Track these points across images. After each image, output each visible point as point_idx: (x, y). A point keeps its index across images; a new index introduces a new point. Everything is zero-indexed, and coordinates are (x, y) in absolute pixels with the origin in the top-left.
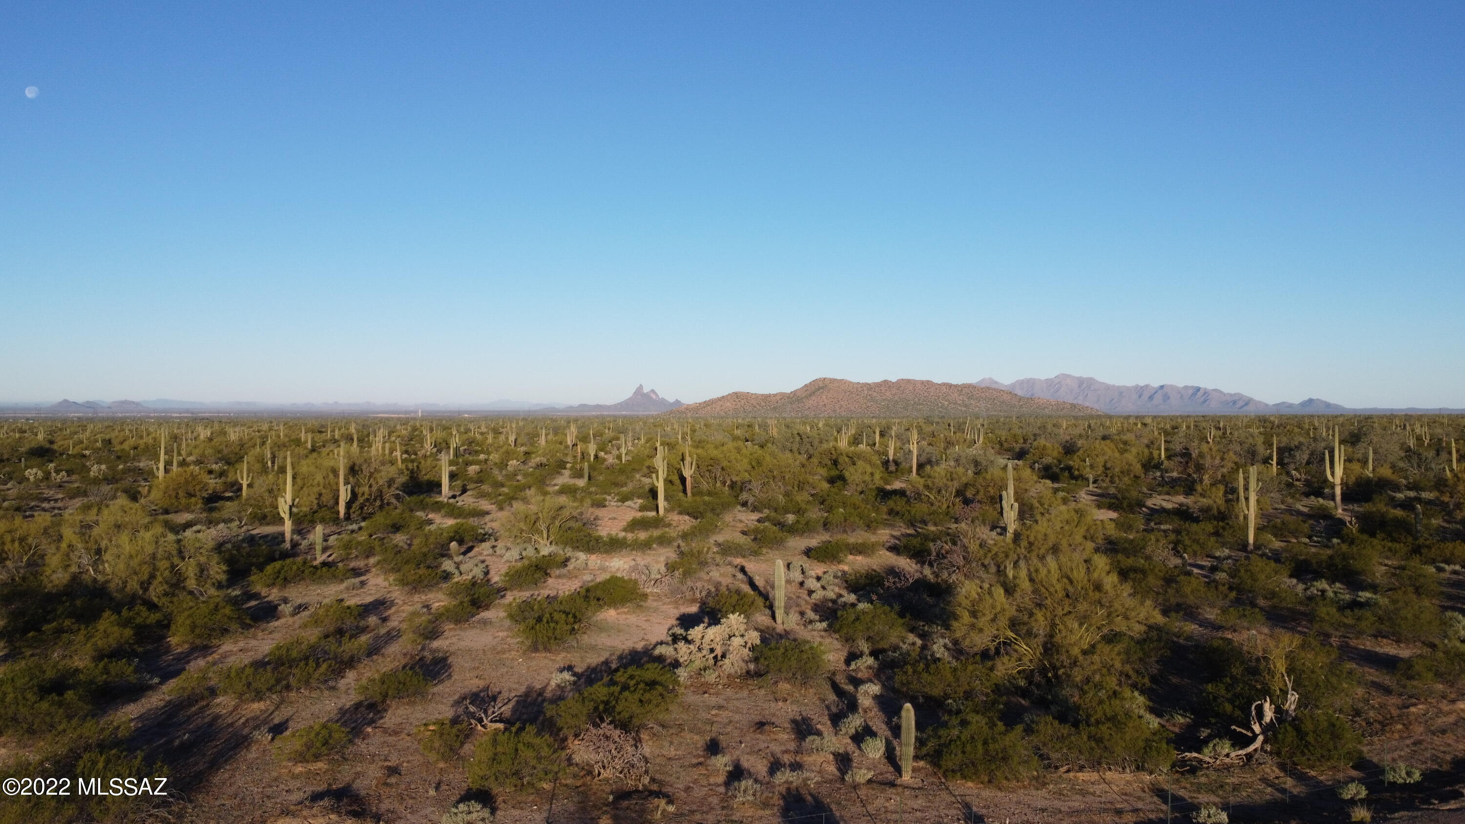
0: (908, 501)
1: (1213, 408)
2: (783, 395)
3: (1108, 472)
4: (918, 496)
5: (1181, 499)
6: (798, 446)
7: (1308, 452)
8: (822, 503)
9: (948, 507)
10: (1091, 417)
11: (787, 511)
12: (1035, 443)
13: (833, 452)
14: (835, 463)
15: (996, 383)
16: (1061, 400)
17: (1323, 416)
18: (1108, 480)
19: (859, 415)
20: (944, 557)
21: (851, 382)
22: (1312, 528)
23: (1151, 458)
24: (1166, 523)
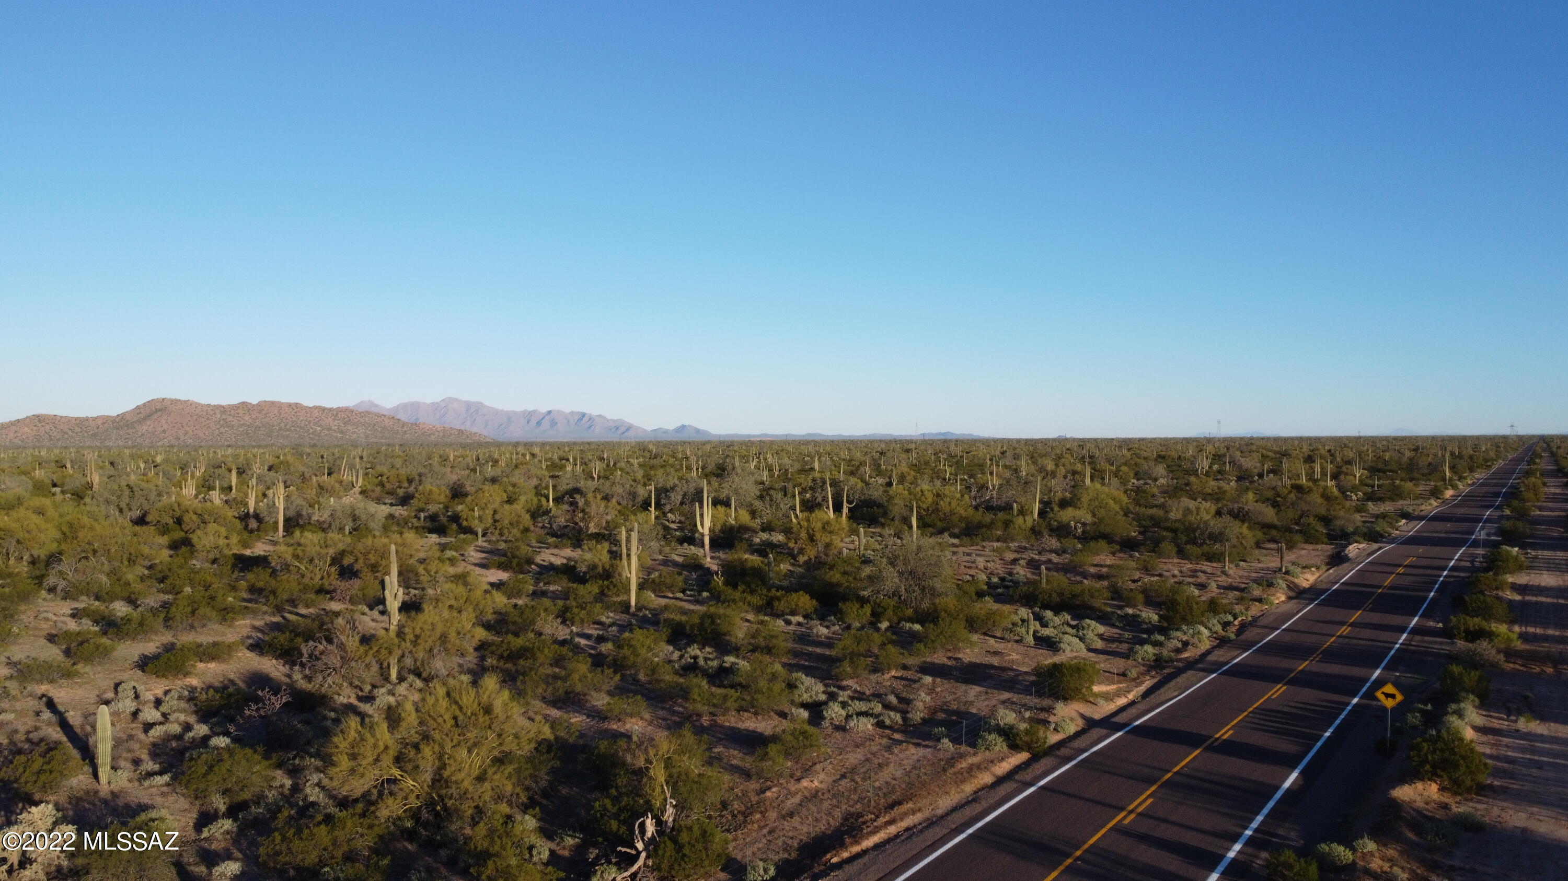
0: (274, 573)
1: (597, 435)
2: (106, 419)
3: (497, 524)
4: (287, 567)
5: (568, 552)
6: (127, 500)
7: (681, 493)
8: (162, 580)
9: (322, 578)
10: (480, 445)
11: (113, 597)
12: (421, 488)
13: (176, 508)
14: (179, 521)
15: (376, 406)
16: (447, 426)
17: (694, 442)
18: (497, 532)
19: (211, 443)
20: (317, 659)
21: (199, 404)
22: (686, 581)
23: (540, 506)
24: (555, 583)
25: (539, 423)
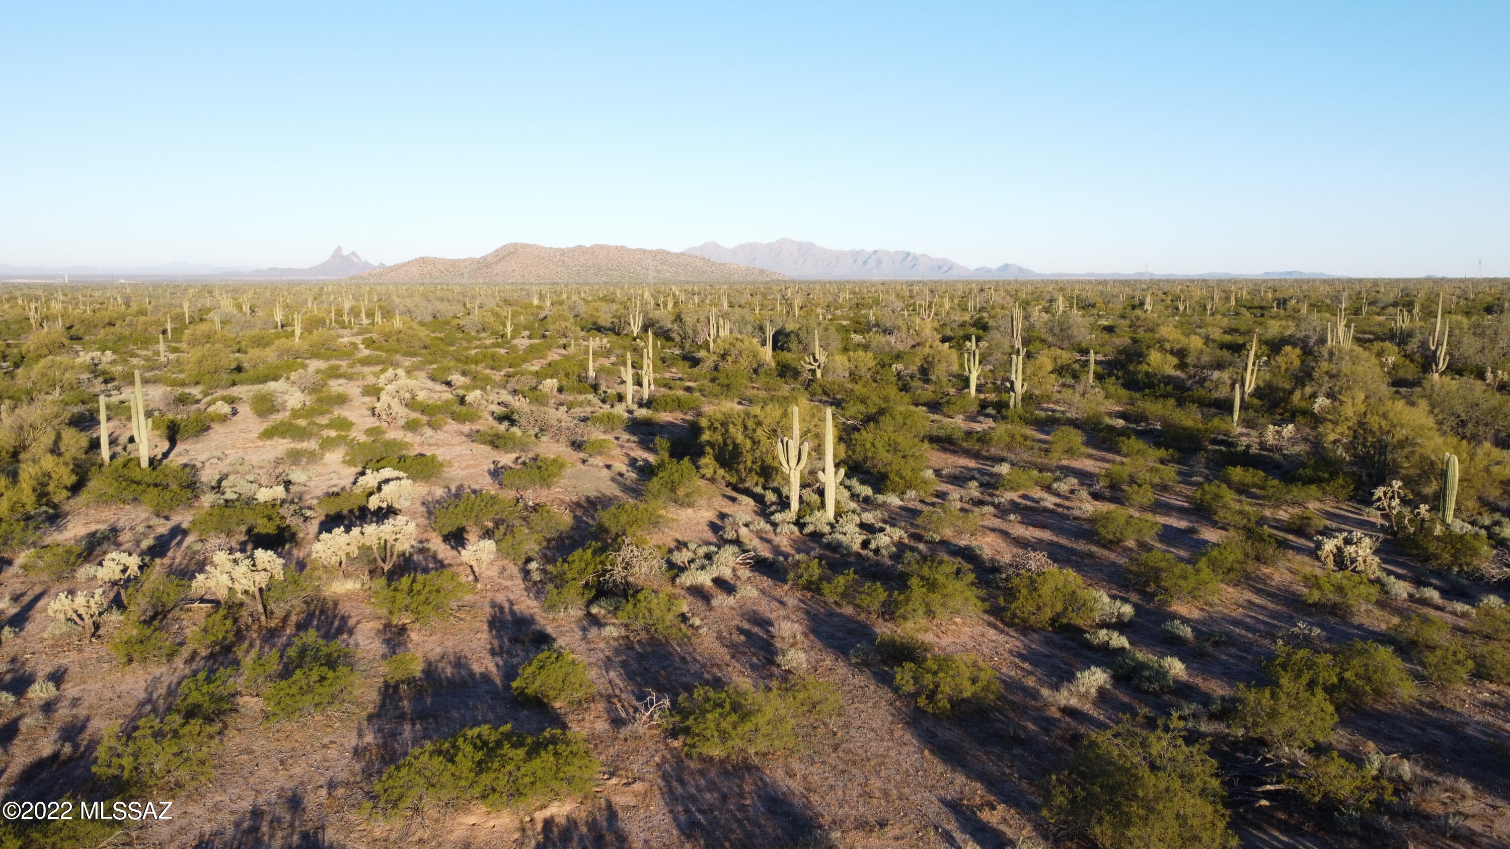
2: (472, 261)
15: (717, 246)
21: (543, 248)
25: (865, 262)
